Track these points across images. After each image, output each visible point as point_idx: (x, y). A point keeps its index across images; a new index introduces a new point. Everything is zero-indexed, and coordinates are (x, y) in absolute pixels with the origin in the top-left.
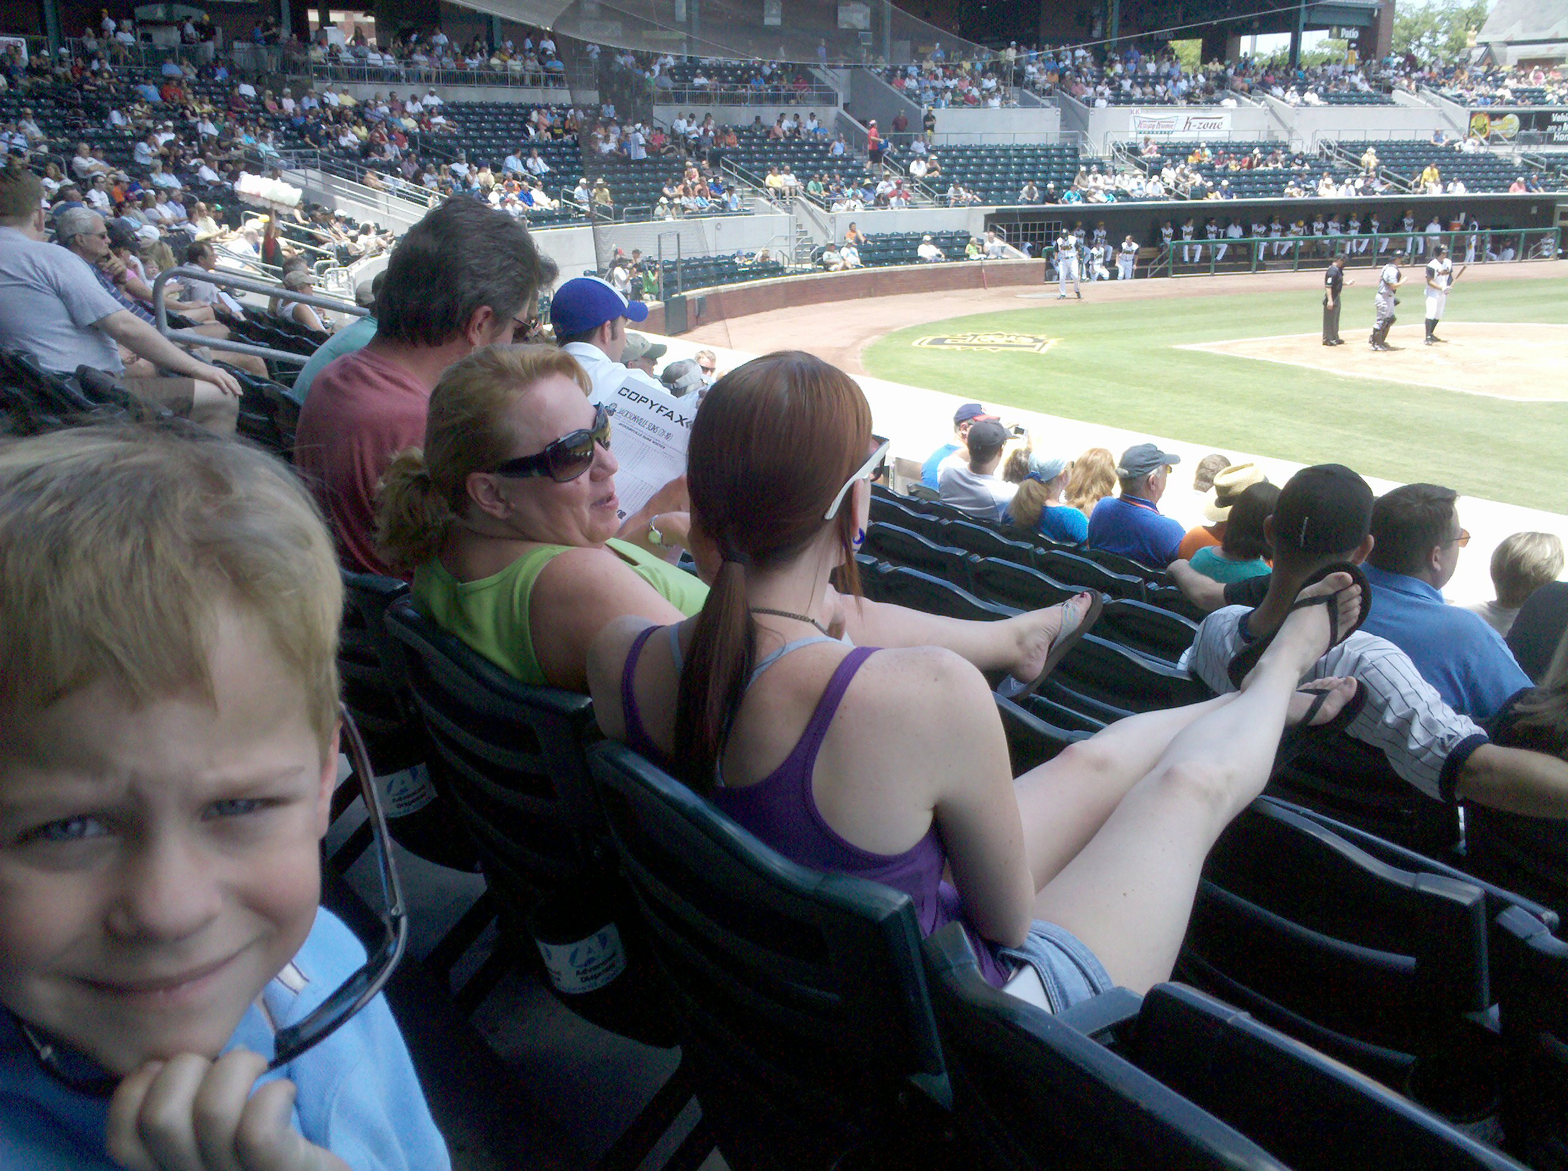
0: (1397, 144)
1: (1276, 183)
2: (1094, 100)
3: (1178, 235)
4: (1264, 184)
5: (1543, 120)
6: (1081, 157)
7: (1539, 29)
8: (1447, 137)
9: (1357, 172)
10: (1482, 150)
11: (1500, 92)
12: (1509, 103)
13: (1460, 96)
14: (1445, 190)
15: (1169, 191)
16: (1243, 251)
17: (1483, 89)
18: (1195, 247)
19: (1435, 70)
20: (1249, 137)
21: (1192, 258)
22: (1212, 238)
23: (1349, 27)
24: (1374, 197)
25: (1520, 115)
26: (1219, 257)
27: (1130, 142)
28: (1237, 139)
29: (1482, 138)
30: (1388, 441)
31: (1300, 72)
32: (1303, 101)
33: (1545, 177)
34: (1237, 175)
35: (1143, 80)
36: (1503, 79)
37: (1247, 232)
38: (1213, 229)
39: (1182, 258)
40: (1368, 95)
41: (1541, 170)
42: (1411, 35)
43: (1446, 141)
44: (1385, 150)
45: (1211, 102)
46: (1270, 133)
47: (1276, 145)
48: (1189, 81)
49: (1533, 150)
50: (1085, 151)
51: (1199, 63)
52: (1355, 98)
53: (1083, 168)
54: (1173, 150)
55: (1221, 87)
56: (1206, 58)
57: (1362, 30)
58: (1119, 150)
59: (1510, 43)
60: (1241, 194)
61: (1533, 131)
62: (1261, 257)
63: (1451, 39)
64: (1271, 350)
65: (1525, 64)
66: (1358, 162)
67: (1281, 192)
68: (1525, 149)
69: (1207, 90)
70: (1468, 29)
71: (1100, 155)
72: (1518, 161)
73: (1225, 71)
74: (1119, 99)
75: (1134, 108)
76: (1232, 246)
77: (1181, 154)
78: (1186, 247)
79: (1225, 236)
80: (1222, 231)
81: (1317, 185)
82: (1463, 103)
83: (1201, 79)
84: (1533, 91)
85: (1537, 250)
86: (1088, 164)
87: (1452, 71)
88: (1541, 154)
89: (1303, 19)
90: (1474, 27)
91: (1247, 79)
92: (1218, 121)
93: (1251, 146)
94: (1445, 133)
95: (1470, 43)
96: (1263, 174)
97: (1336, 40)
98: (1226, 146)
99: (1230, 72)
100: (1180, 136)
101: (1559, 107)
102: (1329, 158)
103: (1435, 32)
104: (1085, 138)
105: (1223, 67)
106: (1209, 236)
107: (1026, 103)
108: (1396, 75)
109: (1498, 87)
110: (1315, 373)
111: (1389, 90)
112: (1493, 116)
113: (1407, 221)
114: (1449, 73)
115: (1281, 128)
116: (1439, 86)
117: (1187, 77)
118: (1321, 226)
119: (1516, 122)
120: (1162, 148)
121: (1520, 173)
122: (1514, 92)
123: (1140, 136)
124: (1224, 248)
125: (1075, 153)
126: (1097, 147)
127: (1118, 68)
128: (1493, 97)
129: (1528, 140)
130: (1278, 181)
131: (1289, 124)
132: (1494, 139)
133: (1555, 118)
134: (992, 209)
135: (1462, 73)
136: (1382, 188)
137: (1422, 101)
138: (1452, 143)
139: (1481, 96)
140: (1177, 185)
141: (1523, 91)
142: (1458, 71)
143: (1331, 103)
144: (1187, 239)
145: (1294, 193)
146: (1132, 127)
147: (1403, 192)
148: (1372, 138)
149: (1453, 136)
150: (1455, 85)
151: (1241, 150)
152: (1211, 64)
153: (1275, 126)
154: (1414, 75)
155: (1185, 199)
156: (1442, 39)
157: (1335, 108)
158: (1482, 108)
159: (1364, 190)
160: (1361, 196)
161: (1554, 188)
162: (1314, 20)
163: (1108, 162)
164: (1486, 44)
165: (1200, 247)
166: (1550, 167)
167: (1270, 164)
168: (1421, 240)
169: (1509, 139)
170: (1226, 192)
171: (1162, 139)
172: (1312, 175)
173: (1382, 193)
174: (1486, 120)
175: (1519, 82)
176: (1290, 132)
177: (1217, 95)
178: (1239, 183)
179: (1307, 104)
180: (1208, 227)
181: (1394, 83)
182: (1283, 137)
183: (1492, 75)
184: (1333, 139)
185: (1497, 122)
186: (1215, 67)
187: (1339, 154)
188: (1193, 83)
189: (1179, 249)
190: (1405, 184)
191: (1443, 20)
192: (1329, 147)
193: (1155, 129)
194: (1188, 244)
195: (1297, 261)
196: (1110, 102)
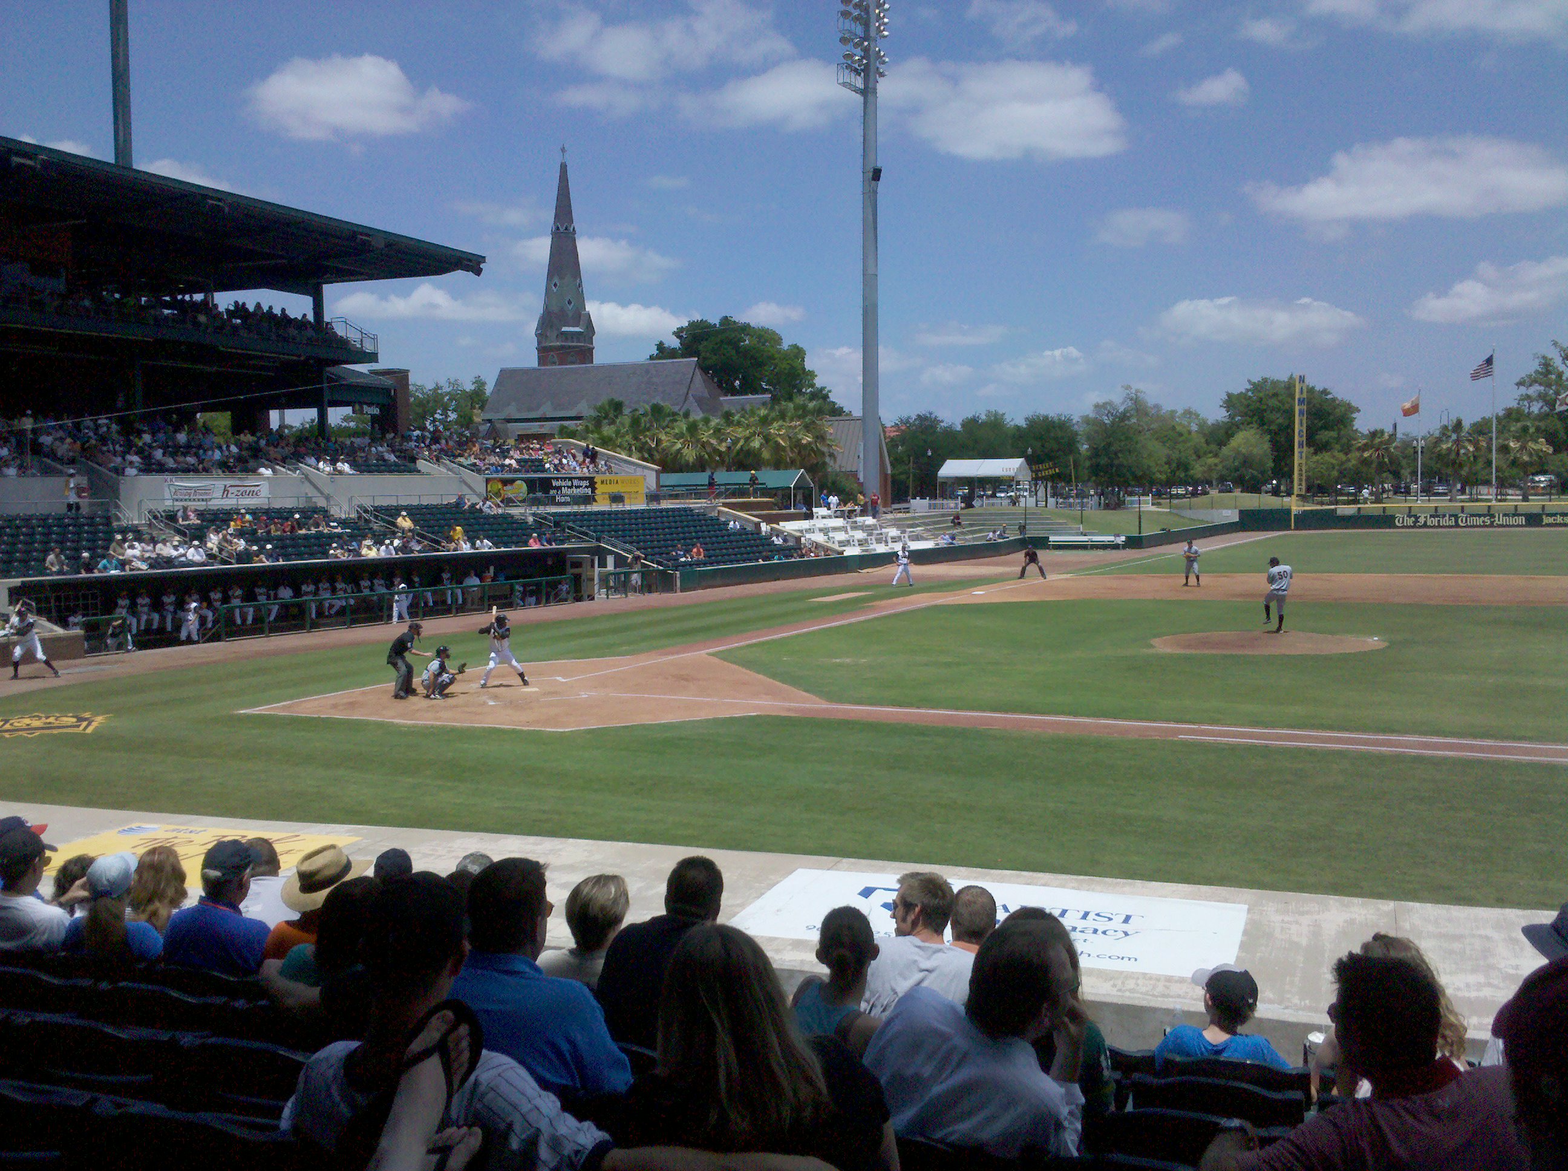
0: (427, 507)
1: (321, 546)
2: (123, 469)
3: (226, 599)
4: (310, 547)
5: (545, 485)
6: (115, 524)
7: (530, 409)
8: (468, 500)
9: (394, 533)
10: (500, 511)
11: (507, 462)
12: (516, 471)
13: (474, 465)
14: (473, 546)
15: (211, 556)
16: (294, 611)
17: (493, 459)
18: (246, 610)
19: (451, 443)
20: (289, 504)
21: (244, 620)
22: (262, 599)
23: (370, 405)
24: (412, 555)
25: (525, 480)
26: (272, 618)
27: (167, 509)
28: (277, 505)
29: (498, 501)
30: (456, 784)
31: (330, 444)
32: (335, 469)
33: (554, 533)
34: (280, 539)
35: (174, 450)
36: (508, 450)
37: (297, 593)
38: (263, 590)
39: (234, 622)
40: (396, 464)
41: (551, 527)
42: (425, 413)
43: (469, 504)
44: (414, 512)
45: (246, 470)
46: (309, 499)
47: (316, 510)
48: (222, 451)
49: (541, 510)
50: (118, 519)
51: (230, 434)
52: (383, 467)
53: (119, 537)
54: (213, 517)
55: (255, 457)
56: (237, 429)
57: (382, 407)
58: (155, 517)
59: (509, 421)
60: (287, 557)
61: (539, 494)
62: (314, 616)
63: (460, 416)
64: (335, 706)
65: (522, 438)
66: (394, 525)
67: (325, 554)
68: (534, 509)
69: (240, 459)
70: (473, 408)
71: (136, 522)
72: (531, 519)
73: (257, 442)
74: (150, 467)
75: (168, 477)
76: (284, 607)
77: (223, 521)
78: (237, 612)
79: (276, 598)
80: (272, 593)
81: (360, 546)
82: (479, 471)
83: (234, 449)
84: (532, 461)
85: (556, 596)
86: (123, 531)
87: (466, 443)
88: (548, 513)
89: (327, 397)
90: (477, 406)
91: (279, 449)
92: (256, 489)
93: (291, 512)
94: (467, 497)
95: (476, 419)
96: (306, 537)
97: (359, 416)
98: (267, 512)
99: (263, 443)
100: (218, 503)
101: (555, 474)
102: (367, 521)
103: (445, 410)
104: (117, 507)
105: (255, 439)
106: (259, 598)
107: (47, 471)
108: (418, 447)
109: (505, 457)
110: (380, 725)
111: (414, 460)
112: (506, 482)
113: (445, 576)
114: (463, 445)
115: (319, 495)
116: (455, 456)
117: (220, 448)
118: (367, 583)
119: (524, 487)
120: (200, 514)
121: (534, 530)
122: (518, 461)
123: (176, 503)
124: (275, 609)
125: (108, 521)
126: (131, 515)
127: (147, 438)
128: (503, 466)
129: (536, 502)
130: (322, 543)
131: (326, 492)
132: (508, 502)
133: (554, 483)
134: (17, 581)
135: (475, 446)
136: (418, 548)
137: (443, 470)
138: (473, 505)
139: (492, 465)
140: (221, 550)
141: (526, 461)
142: (470, 444)
143: (362, 472)
144: (236, 602)
145: (338, 554)
146: (167, 495)
147: (438, 550)
148: (403, 502)
149: (474, 499)
150: (470, 456)
151: (282, 515)
152: (242, 435)
153: (311, 492)
154: (434, 447)
155: (231, 563)
156: (453, 416)
157: (367, 478)
158: (495, 476)
159: (404, 548)
160: (401, 555)
161: (563, 542)
162: (336, 397)
163: (145, 529)
164: (490, 421)
165: (251, 609)
166: (557, 524)
167: (312, 528)
168: (459, 592)
169: (520, 502)
170: (271, 556)
171: (201, 506)
172: (352, 537)
173: (419, 552)
174: (500, 486)
175: (522, 453)
176: (328, 498)
177: (252, 463)
178: (283, 548)
179: (341, 473)
180: (257, 590)
181: (418, 453)
182: (321, 503)
183: (499, 447)
184: (368, 503)
185: (509, 487)
186: (247, 438)
187: (376, 517)
188: (227, 453)
189: (230, 612)
190: (438, 542)
191: (450, 400)
192: (366, 511)
193: (192, 497)
194: (239, 607)
195: (348, 618)
196: (140, 470)
